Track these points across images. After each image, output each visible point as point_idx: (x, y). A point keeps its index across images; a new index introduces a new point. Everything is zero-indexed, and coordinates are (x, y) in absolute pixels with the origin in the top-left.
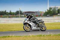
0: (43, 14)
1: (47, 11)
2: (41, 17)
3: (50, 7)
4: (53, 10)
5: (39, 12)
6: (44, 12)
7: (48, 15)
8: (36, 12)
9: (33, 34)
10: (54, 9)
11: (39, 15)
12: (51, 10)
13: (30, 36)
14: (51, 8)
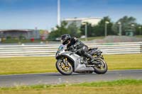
0: (46, 36)
1: (56, 29)
2: (42, 43)
3: (63, 20)
4: (69, 27)
5: (37, 31)
6: (50, 31)
7: (57, 39)
8: (31, 32)
9: (22, 84)
10: (72, 24)
11: (38, 37)
12: (66, 27)
13: (15, 88)
14: (64, 23)
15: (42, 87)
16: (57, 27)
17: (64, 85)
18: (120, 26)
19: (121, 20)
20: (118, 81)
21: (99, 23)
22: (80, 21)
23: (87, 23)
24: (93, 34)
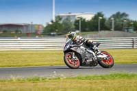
0: (41, 30)
2: (37, 37)
4: (64, 22)
5: (32, 26)
6: (45, 26)
7: (52, 33)
8: (27, 26)
9: (19, 77)
10: (67, 19)
11: (34, 32)
12: (61, 22)
13: (12, 80)
14: (59, 18)
15: (38, 80)
16: (52, 22)
17: (59, 78)
18: (113, 22)
19: (113, 16)
20: (111, 75)
21: (93, 19)
22: (75, 16)
23: (81, 18)
24: (87, 29)
